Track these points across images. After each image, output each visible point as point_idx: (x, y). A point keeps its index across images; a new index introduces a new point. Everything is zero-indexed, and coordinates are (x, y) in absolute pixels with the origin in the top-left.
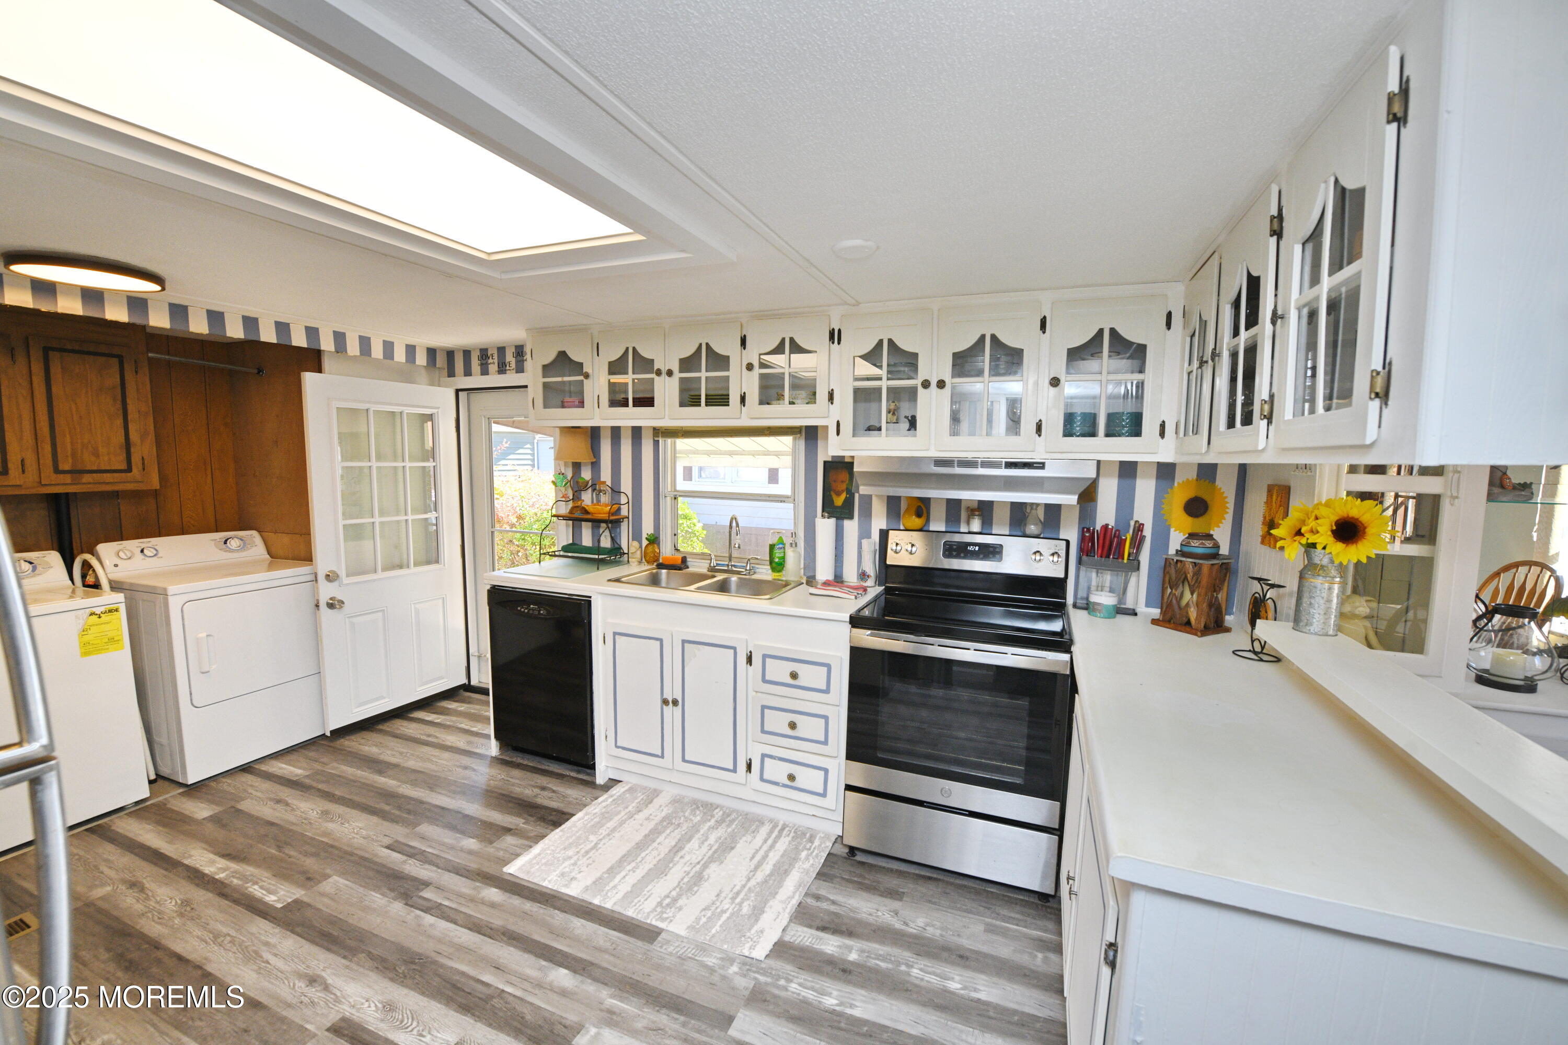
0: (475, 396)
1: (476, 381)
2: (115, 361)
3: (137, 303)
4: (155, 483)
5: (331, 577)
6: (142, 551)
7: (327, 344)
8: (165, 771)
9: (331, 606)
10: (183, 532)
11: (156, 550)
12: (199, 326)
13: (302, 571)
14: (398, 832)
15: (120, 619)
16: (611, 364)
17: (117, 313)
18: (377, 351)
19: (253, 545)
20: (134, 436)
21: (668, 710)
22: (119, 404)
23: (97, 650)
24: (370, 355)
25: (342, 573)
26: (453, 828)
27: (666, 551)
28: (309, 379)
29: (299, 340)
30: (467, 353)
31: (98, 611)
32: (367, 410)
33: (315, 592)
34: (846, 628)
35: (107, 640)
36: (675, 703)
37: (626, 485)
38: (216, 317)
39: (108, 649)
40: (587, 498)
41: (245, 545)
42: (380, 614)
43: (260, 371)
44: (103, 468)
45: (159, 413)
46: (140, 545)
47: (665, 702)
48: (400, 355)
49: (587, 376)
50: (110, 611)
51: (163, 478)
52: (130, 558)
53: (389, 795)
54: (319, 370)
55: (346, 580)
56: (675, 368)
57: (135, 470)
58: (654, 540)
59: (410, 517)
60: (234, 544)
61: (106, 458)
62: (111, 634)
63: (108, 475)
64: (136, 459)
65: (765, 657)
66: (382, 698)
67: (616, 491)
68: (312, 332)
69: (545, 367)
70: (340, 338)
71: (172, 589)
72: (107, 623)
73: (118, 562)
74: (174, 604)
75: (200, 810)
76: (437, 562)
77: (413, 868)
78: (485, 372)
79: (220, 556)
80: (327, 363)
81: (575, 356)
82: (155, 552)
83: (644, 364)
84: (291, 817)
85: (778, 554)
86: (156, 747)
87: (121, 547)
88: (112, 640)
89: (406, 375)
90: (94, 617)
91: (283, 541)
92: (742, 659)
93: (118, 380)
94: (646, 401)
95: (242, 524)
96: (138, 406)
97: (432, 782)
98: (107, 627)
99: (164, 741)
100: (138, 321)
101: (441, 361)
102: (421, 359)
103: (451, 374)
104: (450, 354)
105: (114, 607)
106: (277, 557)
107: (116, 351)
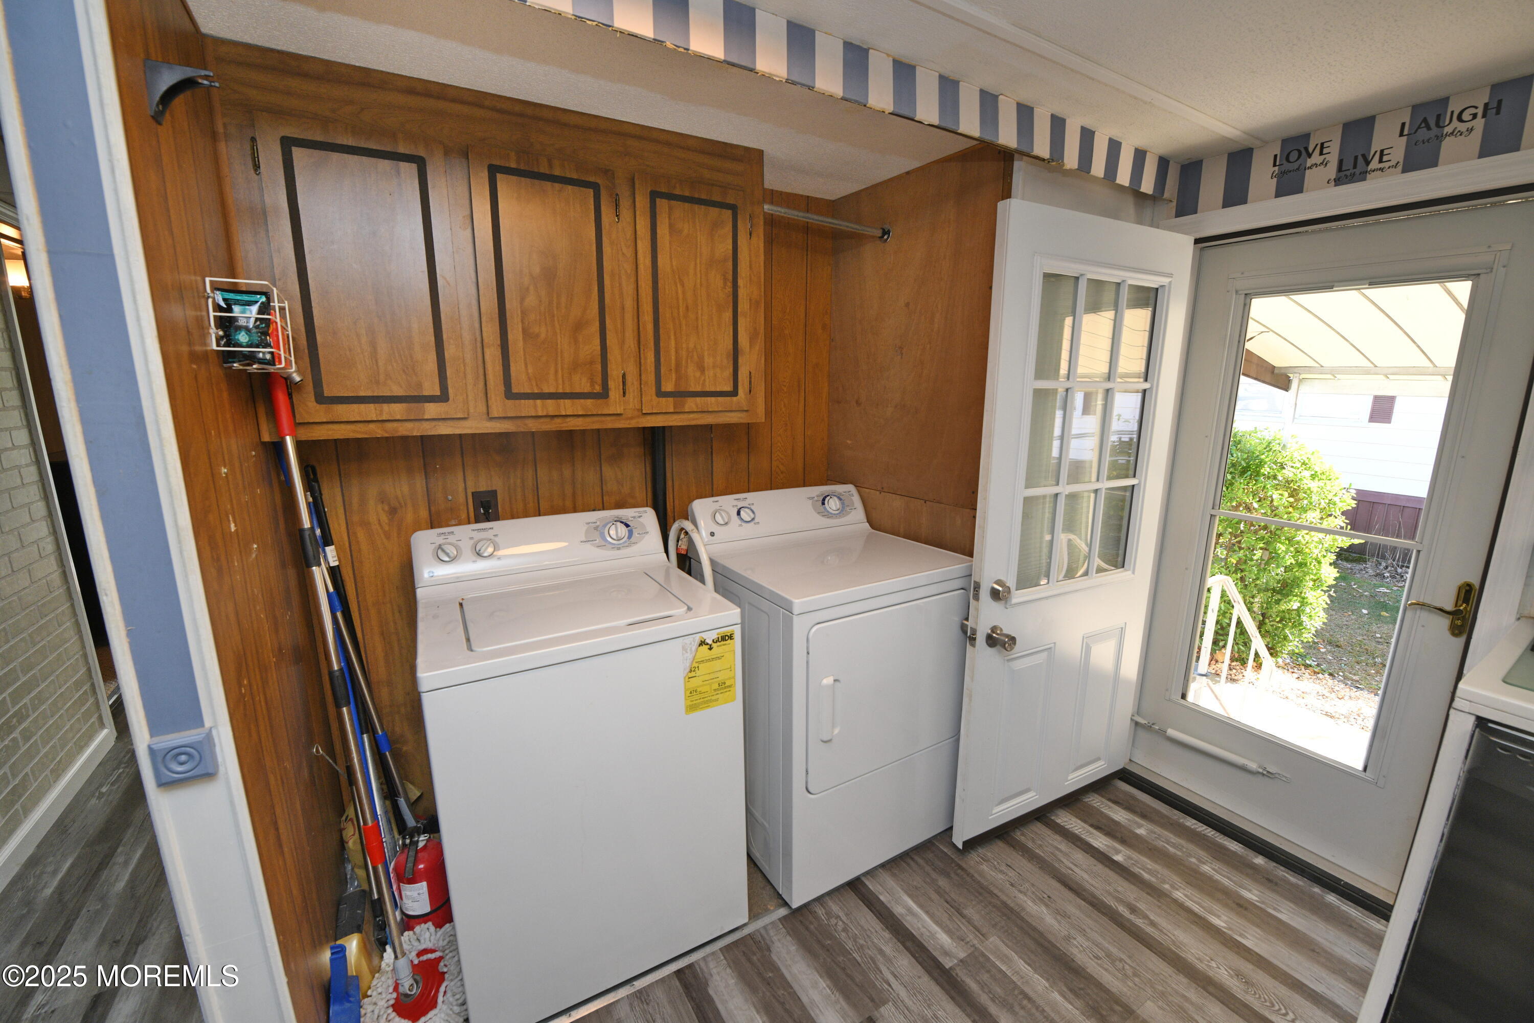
6: (739, 513)
11: (753, 512)
15: (734, 651)
23: (705, 702)
24: (1089, 172)
31: (709, 637)
32: (1077, 279)
35: (716, 686)
39: (717, 700)
44: (709, 388)
46: (736, 503)
50: (723, 638)
52: (726, 524)
61: (711, 373)
62: (722, 676)
63: (713, 399)
72: (719, 658)
73: (715, 529)
82: (752, 516)
87: (716, 506)
88: (723, 686)
90: (706, 647)
93: (731, 247)
98: (717, 665)
105: (727, 631)
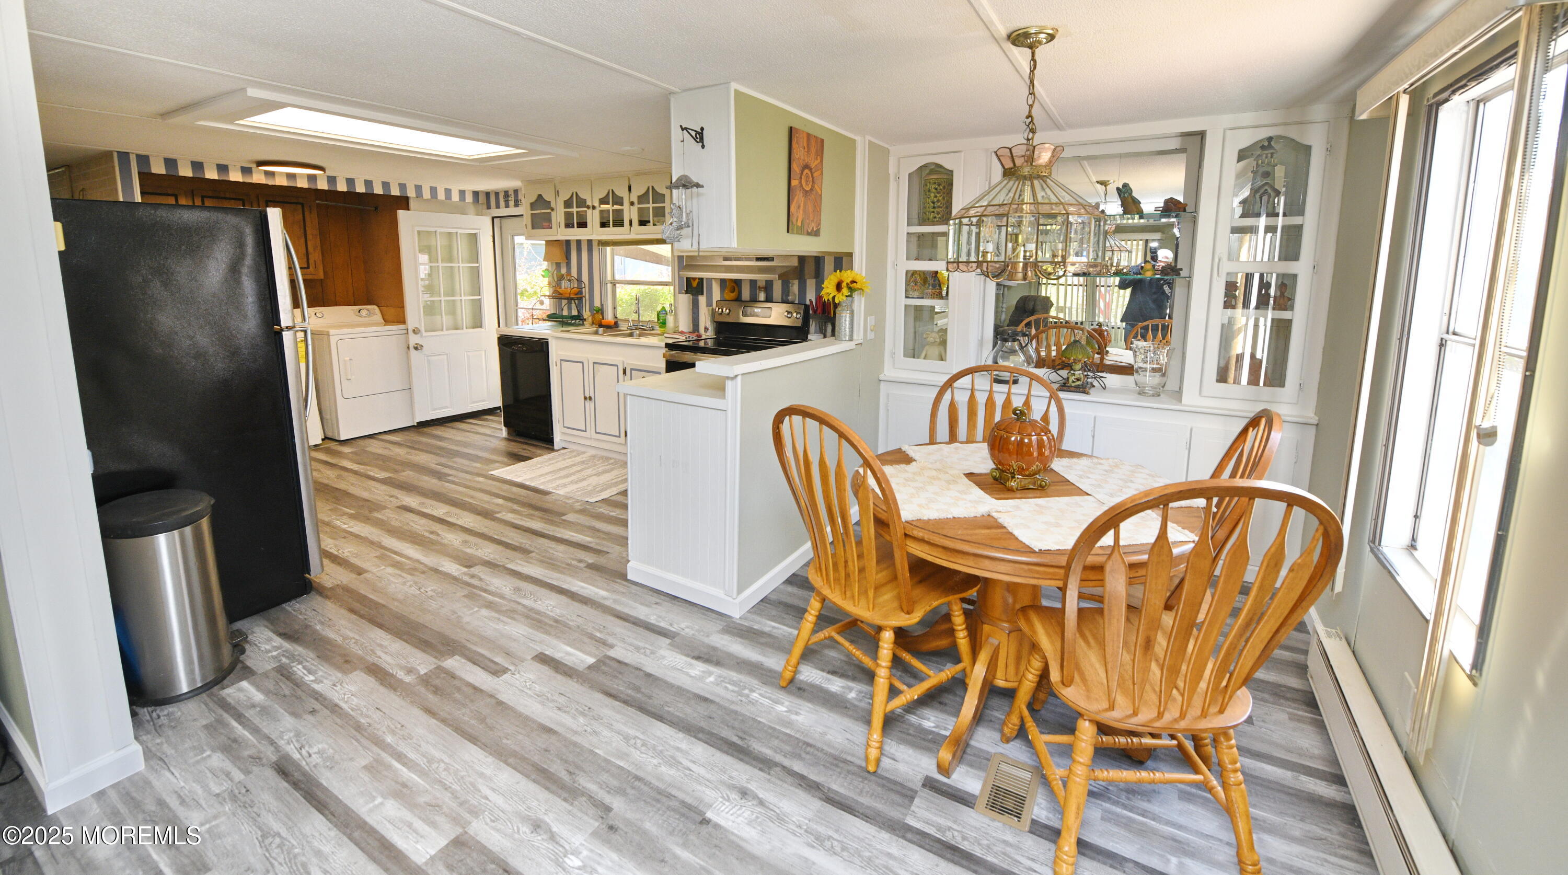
0: (505, 221)
1: (503, 211)
2: (300, 206)
3: (312, 178)
4: (321, 276)
5: (416, 331)
7: (411, 193)
8: (329, 435)
9: (416, 348)
10: (336, 305)
12: (342, 187)
13: (402, 327)
14: (443, 460)
16: (565, 202)
17: (302, 184)
18: (441, 196)
19: (375, 314)
20: (311, 249)
21: (588, 403)
22: (302, 231)
25: (423, 329)
26: (470, 460)
27: (609, 317)
28: (401, 214)
29: (395, 192)
30: (497, 194)
33: (407, 340)
34: (664, 350)
36: (590, 398)
37: (585, 278)
38: (350, 182)
40: (564, 284)
41: (370, 314)
42: (445, 357)
43: (376, 208)
45: (323, 234)
47: (585, 398)
48: (455, 197)
49: (552, 210)
51: (325, 273)
53: (441, 448)
54: (408, 209)
55: (424, 334)
56: (596, 204)
57: (311, 268)
58: (601, 311)
59: (463, 298)
60: (364, 313)
64: (311, 262)
65: (632, 369)
66: (446, 407)
67: (579, 281)
68: (402, 187)
69: (532, 204)
70: (418, 188)
71: (332, 332)
74: (333, 340)
75: (346, 450)
76: (481, 327)
77: (446, 471)
78: (507, 206)
79: (357, 319)
80: (412, 204)
81: (546, 198)
83: (582, 203)
84: (391, 453)
85: (662, 317)
86: (325, 421)
89: (460, 209)
91: (391, 312)
92: (621, 372)
94: (583, 225)
95: (369, 302)
96: (312, 231)
97: (466, 445)
99: (328, 417)
100: (313, 187)
101: (482, 198)
102: (469, 198)
103: (489, 207)
104: (488, 194)
106: (387, 321)
107: (301, 200)
